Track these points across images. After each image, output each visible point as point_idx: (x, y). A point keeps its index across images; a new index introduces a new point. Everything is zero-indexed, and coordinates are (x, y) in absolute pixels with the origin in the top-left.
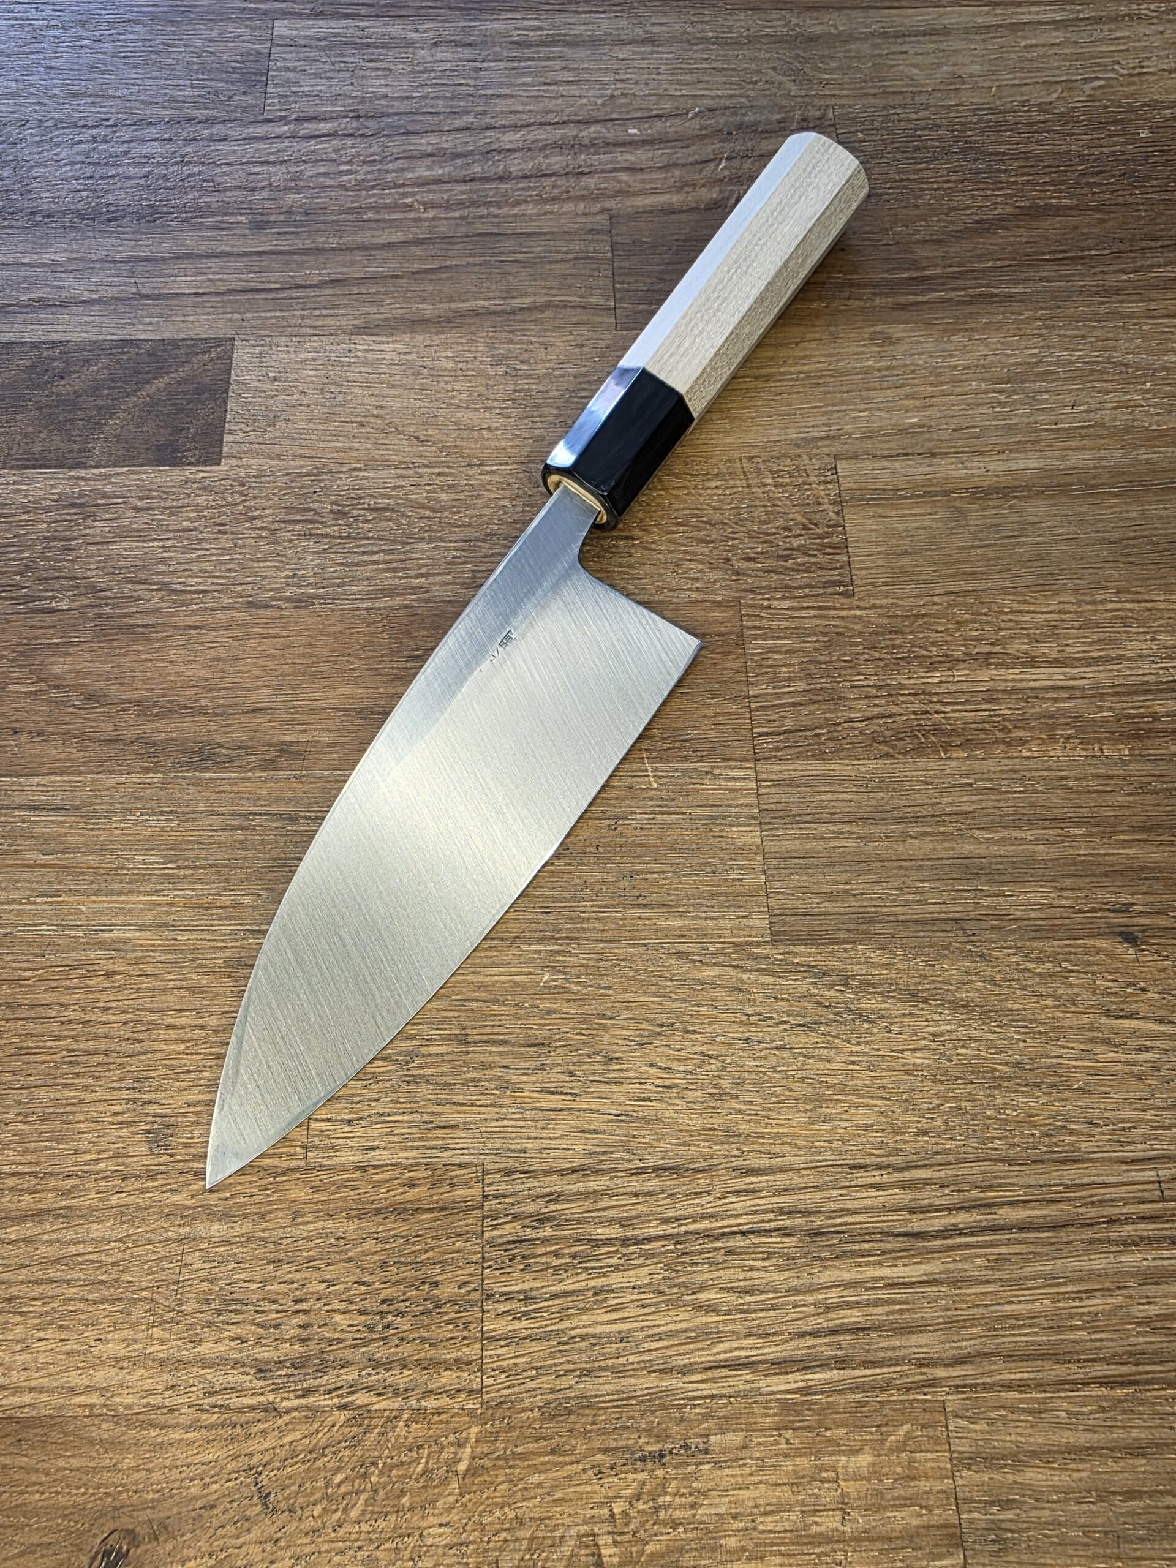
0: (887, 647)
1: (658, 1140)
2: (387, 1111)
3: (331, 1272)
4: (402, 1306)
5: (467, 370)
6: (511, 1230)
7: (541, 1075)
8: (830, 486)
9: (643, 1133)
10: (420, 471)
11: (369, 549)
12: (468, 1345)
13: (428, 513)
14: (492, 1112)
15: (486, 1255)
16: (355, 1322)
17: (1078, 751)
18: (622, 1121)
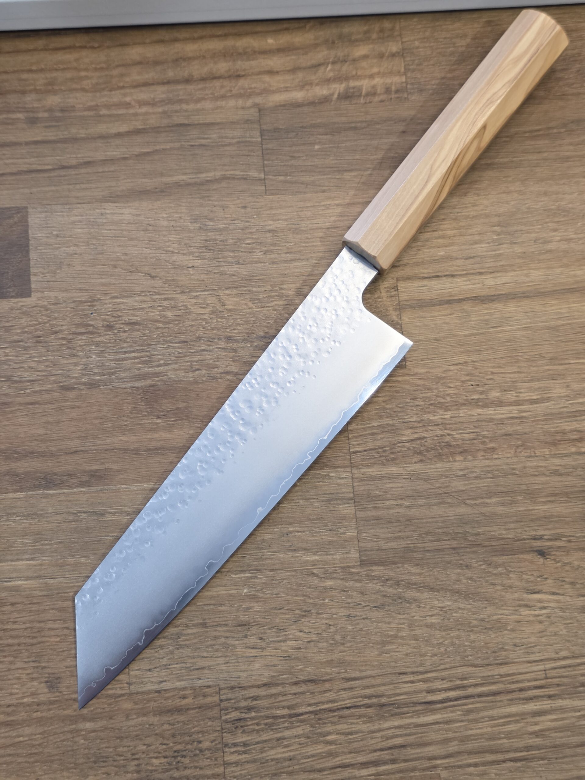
0: (423, 397)
1: (305, 667)
2: (168, 663)
3: (148, 741)
4: (184, 753)
5: (177, 227)
6: (234, 715)
7: (245, 641)
8: (393, 299)
9: (297, 664)
10: (154, 297)
11: (128, 350)
12: (217, 768)
13: (161, 325)
14: (221, 660)
15: (224, 727)
16: (162, 762)
17: (523, 453)
18: (287, 660)
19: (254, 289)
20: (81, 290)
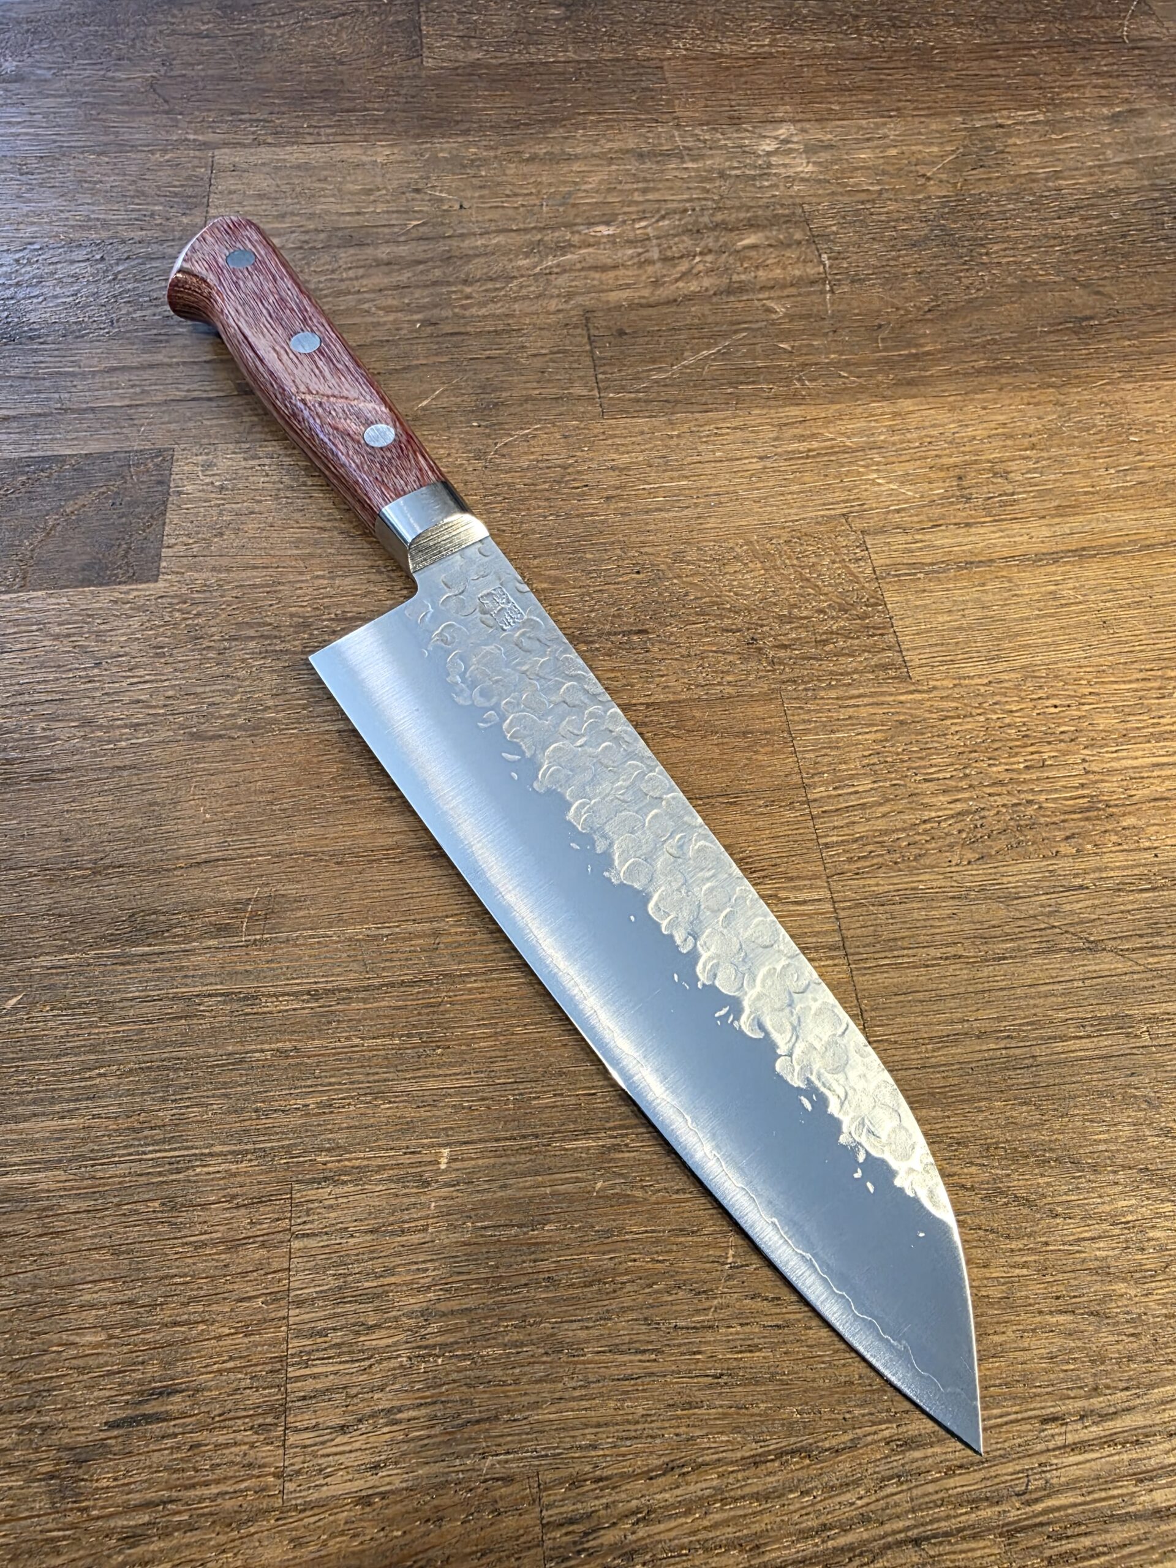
19: (589, 556)
20: (255, 568)
